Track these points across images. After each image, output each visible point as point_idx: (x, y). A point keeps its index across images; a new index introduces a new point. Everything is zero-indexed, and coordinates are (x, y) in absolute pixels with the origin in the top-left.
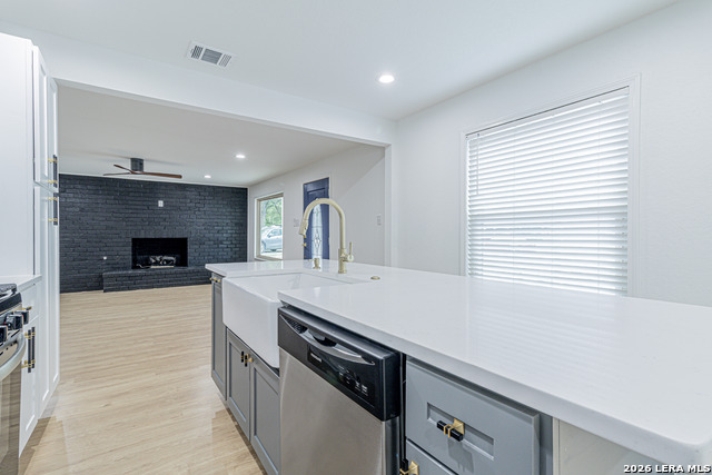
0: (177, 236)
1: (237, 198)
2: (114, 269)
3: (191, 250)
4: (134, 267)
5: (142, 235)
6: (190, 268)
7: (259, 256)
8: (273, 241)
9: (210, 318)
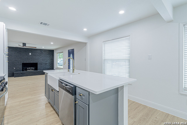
0: (35, 62)
1: (51, 52)
2: (17, 71)
3: (38, 66)
4: (23, 71)
5: (25, 62)
6: (38, 71)
7: (57, 67)
8: (61, 63)
9: (45, 83)
